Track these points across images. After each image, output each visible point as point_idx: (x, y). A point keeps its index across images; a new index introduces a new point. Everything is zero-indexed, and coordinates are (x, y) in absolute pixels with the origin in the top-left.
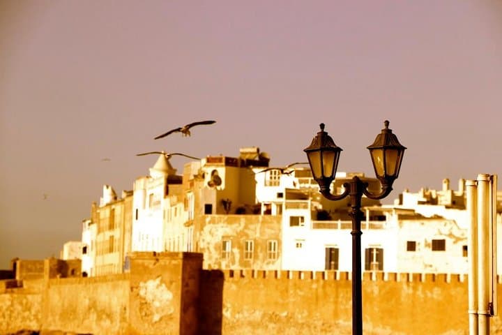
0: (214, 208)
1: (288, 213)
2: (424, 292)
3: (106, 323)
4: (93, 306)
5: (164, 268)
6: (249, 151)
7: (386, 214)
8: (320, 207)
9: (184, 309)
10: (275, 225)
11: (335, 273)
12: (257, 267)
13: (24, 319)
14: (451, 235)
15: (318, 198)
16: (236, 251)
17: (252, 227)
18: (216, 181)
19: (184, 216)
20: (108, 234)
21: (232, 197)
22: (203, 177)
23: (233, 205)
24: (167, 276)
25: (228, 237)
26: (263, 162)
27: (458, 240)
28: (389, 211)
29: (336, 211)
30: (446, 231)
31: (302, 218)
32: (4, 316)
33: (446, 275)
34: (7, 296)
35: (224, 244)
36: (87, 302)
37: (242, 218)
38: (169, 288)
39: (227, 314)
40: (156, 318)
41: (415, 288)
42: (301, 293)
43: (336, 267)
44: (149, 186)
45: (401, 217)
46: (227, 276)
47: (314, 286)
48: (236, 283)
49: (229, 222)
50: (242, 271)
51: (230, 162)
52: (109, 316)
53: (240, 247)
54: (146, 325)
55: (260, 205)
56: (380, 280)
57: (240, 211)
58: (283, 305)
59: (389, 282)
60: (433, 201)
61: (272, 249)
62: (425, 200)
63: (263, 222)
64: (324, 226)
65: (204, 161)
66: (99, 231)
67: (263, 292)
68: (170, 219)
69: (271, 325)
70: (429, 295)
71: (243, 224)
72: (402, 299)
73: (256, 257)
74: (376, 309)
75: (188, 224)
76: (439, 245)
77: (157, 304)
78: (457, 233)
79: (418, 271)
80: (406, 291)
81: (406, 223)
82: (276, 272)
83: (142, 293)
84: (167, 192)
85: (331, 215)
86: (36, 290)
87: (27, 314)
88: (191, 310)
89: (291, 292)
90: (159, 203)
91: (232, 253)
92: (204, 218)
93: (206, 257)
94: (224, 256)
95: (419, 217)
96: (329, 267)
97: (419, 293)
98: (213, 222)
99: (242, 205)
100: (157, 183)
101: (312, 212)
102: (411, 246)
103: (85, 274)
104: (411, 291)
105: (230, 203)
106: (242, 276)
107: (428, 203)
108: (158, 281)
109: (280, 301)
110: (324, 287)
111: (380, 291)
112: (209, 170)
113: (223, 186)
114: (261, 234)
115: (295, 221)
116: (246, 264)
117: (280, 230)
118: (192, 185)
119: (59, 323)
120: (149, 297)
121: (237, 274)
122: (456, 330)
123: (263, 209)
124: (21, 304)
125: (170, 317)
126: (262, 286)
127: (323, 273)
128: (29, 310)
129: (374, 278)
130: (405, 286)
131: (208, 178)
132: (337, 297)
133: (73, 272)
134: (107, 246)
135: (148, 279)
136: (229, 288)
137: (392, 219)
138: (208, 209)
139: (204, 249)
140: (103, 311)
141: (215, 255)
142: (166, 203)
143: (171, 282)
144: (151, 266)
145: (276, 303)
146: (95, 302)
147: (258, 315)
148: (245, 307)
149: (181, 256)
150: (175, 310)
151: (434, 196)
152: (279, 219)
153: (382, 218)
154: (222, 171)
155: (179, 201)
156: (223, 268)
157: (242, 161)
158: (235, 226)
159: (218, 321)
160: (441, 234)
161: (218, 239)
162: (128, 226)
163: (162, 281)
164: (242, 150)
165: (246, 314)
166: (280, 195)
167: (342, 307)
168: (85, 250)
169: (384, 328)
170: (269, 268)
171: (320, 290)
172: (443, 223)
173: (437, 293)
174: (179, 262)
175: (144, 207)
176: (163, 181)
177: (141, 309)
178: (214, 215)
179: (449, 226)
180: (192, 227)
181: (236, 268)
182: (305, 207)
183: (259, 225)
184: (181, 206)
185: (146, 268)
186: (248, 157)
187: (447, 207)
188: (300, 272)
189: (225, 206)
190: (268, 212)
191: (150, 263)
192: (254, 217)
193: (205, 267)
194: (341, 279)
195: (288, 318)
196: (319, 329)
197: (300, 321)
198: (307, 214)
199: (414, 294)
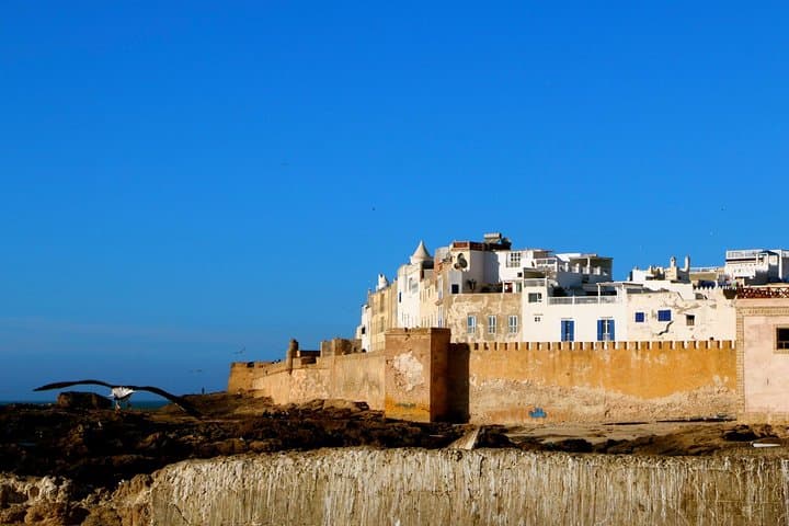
0: (460, 288)
1: (527, 290)
2: (651, 358)
3: (375, 393)
4: (366, 378)
5: (415, 342)
6: (492, 236)
7: (617, 289)
8: (556, 284)
9: (434, 379)
10: (515, 301)
11: (570, 344)
12: (499, 340)
13: (317, 390)
14: (675, 306)
15: (555, 276)
16: (480, 326)
17: (494, 304)
18: (463, 263)
19: (435, 296)
20: (380, 315)
21: (477, 277)
22: (451, 260)
23: (478, 284)
24: (417, 350)
25: (473, 313)
26: (505, 246)
27: (682, 310)
28: (619, 286)
29: (571, 288)
30: (670, 302)
31: (540, 295)
32: (301, 388)
33: (671, 342)
34: (303, 371)
35: (470, 319)
36: (361, 375)
37: (486, 296)
38: (420, 361)
39: (473, 383)
40: (409, 387)
41: (643, 356)
42: (540, 363)
43: (572, 339)
44: (409, 271)
45: (630, 292)
46: (472, 348)
47: (552, 356)
48: (481, 355)
49: (474, 301)
50: (485, 344)
51: (474, 246)
52: (378, 386)
53: (484, 323)
54: (401, 393)
55: (501, 284)
56: (611, 349)
57: (485, 290)
58: (523, 374)
59: (619, 350)
60: (660, 277)
61: (514, 323)
62: (652, 276)
63: (504, 300)
64: (560, 302)
65: (451, 246)
66: (373, 313)
67: (506, 362)
68: (425, 300)
69: (513, 392)
70: (656, 361)
71: (486, 302)
72: (632, 366)
73: (499, 331)
74: (608, 375)
75: (438, 304)
76: (664, 316)
77: (409, 375)
78: (681, 304)
79: (646, 340)
80: (636, 357)
81: (634, 296)
82: (517, 344)
83: (396, 365)
84: (423, 276)
85: (566, 291)
86: (325, 366)
87: (319, 385)
88: (440, 379)
89: (530, 362)
90: (416, 286)
91: (478, 329)
92: (451, 297)
93: (453, 332)
94: (469, 331)
95: (648, 291)
96: (565, 338)
97: (647, 359)
98: (458, 300)
99: (485, 285)
100: (415, 268)
101: (548, 289)
102: (640, 317)
103: (364, 351)
104: (639, 358)
105: (475, 283)
106: (486, 348)
107: (655, 278)
108: (409, 355)
109: (521, 370)
110: (560, 355)
111: (612, 358)
112: (456, 254)
113: (468, 268)
114: (504, 309)
115: (533, 298)
116: (490, 338)
117: (520, 306)
118: (441, 268)
119: (343, 393)
120: (403, 369)
121: (481, 346)
122: (681, 391)
123: (505, 287)
124: (314, 377)
125: (422, 387)
126: (504, 356)
127: (560, 344)
128: (321, 382)
129: (606, 347)
130: (634, 354)
131: (455, 261)
132: (572, 365)
133: (355, 350)
134: (380, 326)
135: (401, 352)
136: (475, 360)
137: (622, 293)
138: (455, 289)
139: (451, 325)
140: (373, 382)
141: (462, 330)
142: (421, 286)
143: (422, 356)
144: (403, 341)
145: (517, 372)
146: (367, 374)
147: (501, 383)
148: (489, 376)
149: (430, 331)
150: (426, 380)
151: (662, 272)
152: (519, 297)
153: (614, 293)
154: (467, 255)
155: (431, 283)
156: (470, 342)
157: (486, 245)
158: (480, 303)
159: (465, 389)
160: (666, 305)
161: (464, 316)
162: (394, 308)
163: (413, 355)
164: (486, 236)
165: (490, 383)
166: (520, 275)
167: (577, 374)
168: (363, 331)
169: (615, 392)
170: (511, 341)
171: (557, 359)
172: (668, 295)
173: (663, 359)
174: (428, 337)
175: (406, 290)
176: (419, 266)
177: (396, 379)
178: (460, 294)
179: (673, 298)
180: (442, 306)
181: (481, 341)
182: (542, 285)
183: (500, 303)
184: (433, 287)
185: (399, 343)
186: (491, 241)
187: (672, 282)
188: (538, 344)
189: (470, 286)
190: (510, 290)
191: (402, 338)
192: (496, 295)
193: (453, 341)
194: (576, 348)
195: (529, 385)
196: (556, 395)
197: (539, 388)
198: (543, 290)
199: (643, 361)
